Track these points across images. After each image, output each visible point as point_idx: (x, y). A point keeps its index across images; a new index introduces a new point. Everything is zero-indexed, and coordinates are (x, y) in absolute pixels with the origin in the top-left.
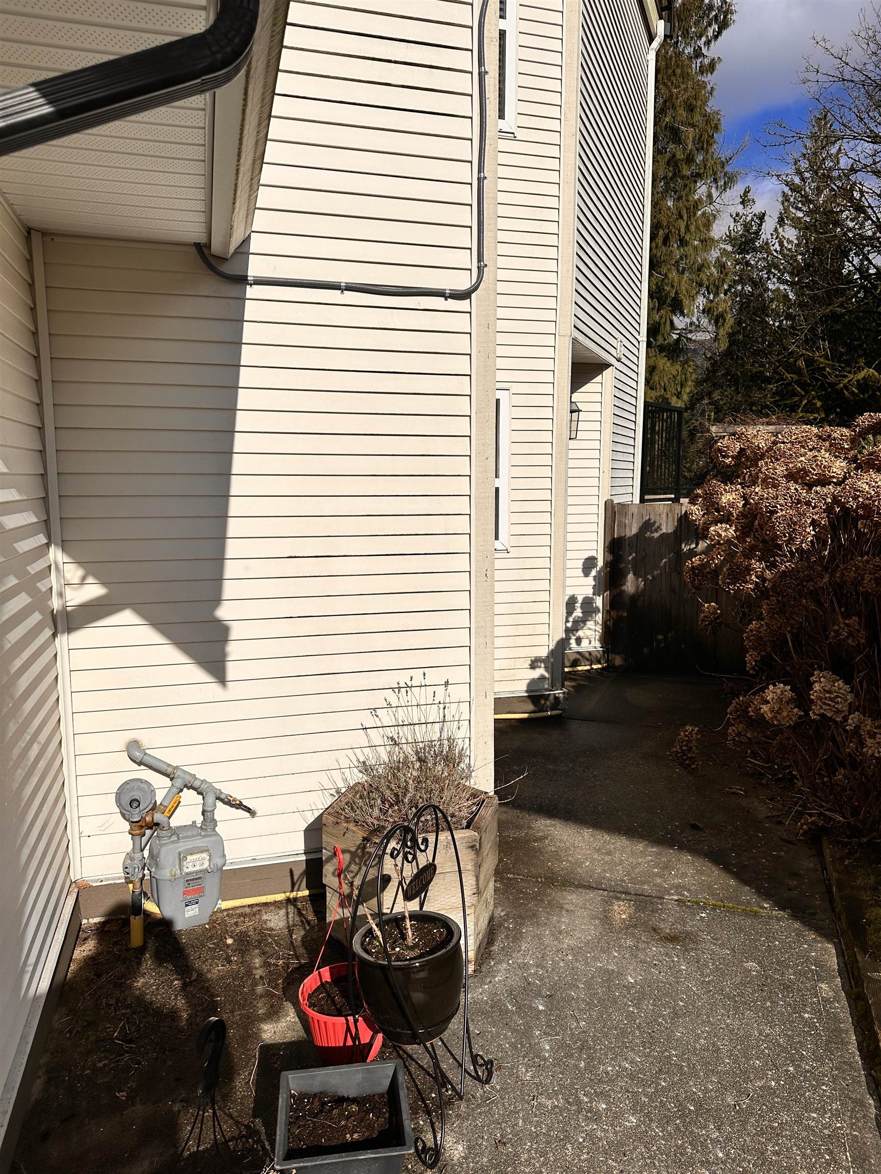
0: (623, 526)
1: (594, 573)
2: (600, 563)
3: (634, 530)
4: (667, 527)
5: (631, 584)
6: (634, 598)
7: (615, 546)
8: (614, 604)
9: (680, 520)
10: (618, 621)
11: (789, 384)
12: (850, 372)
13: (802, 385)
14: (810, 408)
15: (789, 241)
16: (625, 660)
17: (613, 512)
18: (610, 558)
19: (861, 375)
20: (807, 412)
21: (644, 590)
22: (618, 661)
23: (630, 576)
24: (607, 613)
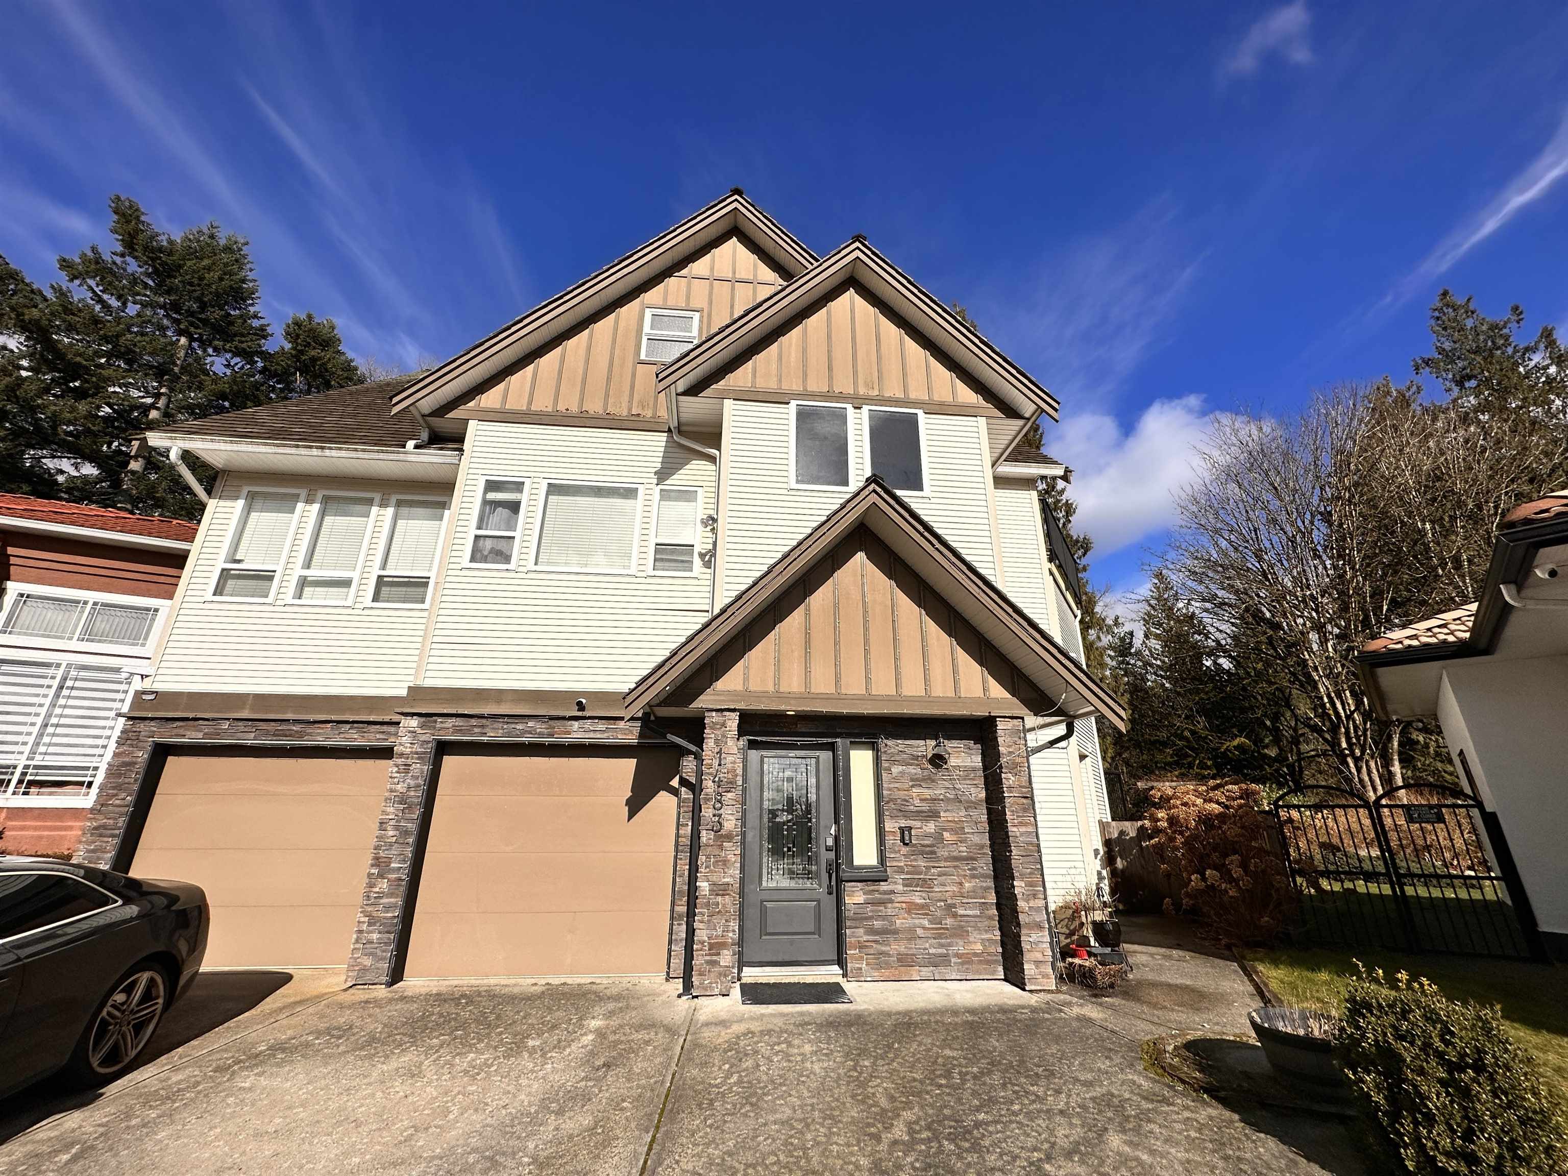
0: (1109, 833)
1: (1099, 857)
2: (1102, 852)
3: (1116, 835)
4: (1133, 834)
5: (1119, 864)
6: (1123, 871)
7: (1108, 843)
8: (1114, 873)
9: (1138, 830)
10: (1116, 884)
11: (1182, 749)
12: (1226, 740)
13: (1192, 749)
14: (1203, 766)
15: (1156, 649)
16: (1124, 906)
17: (1103, 826)
18: (1106, 849)
19: (1236, 742)
20: (1202, 768)
21: (1127, 867)
22: (1121, 907)
23: (1119, 859)
24: (1110, 879)
